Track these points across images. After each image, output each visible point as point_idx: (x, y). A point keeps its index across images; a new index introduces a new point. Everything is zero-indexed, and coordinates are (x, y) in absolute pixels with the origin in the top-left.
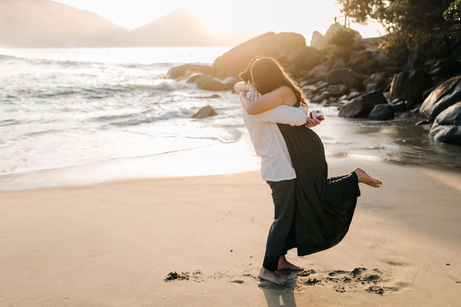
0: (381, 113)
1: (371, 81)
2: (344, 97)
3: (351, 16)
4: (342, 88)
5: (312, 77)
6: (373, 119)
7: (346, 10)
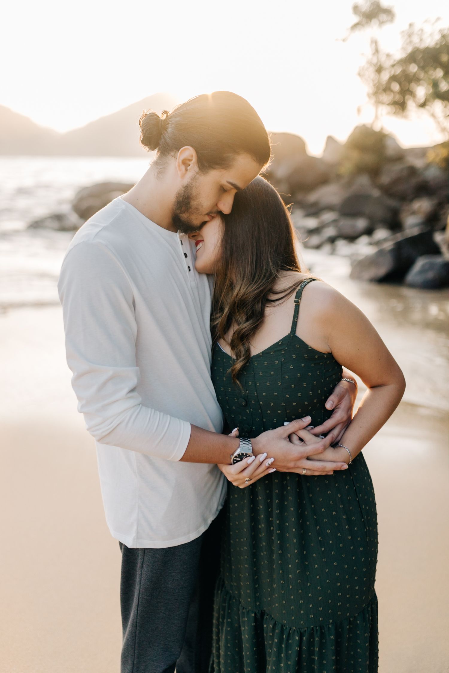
0: (430, 275)
1: (414, 213)
2: (364, 240)
3: (382, 103)
4: (361, 224)
5: (315, 204)
6: (412, 286)
7: (376, 93)
